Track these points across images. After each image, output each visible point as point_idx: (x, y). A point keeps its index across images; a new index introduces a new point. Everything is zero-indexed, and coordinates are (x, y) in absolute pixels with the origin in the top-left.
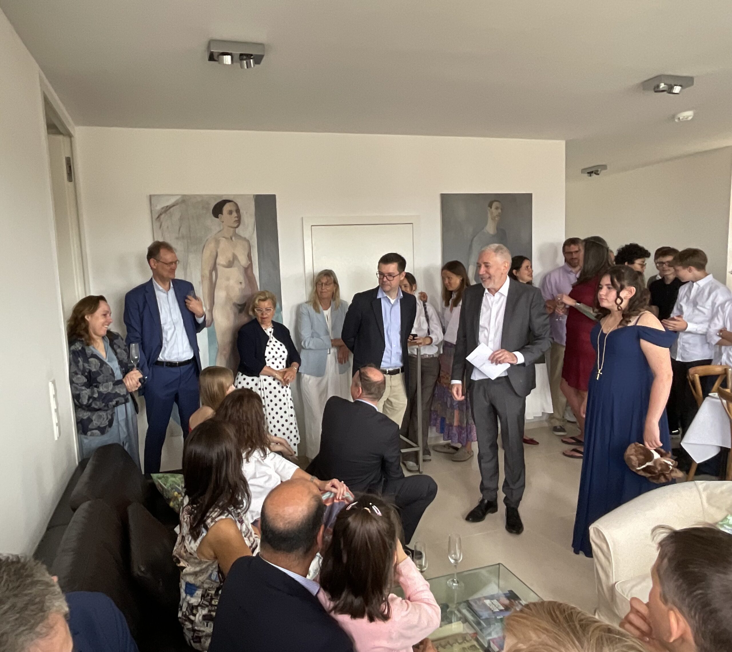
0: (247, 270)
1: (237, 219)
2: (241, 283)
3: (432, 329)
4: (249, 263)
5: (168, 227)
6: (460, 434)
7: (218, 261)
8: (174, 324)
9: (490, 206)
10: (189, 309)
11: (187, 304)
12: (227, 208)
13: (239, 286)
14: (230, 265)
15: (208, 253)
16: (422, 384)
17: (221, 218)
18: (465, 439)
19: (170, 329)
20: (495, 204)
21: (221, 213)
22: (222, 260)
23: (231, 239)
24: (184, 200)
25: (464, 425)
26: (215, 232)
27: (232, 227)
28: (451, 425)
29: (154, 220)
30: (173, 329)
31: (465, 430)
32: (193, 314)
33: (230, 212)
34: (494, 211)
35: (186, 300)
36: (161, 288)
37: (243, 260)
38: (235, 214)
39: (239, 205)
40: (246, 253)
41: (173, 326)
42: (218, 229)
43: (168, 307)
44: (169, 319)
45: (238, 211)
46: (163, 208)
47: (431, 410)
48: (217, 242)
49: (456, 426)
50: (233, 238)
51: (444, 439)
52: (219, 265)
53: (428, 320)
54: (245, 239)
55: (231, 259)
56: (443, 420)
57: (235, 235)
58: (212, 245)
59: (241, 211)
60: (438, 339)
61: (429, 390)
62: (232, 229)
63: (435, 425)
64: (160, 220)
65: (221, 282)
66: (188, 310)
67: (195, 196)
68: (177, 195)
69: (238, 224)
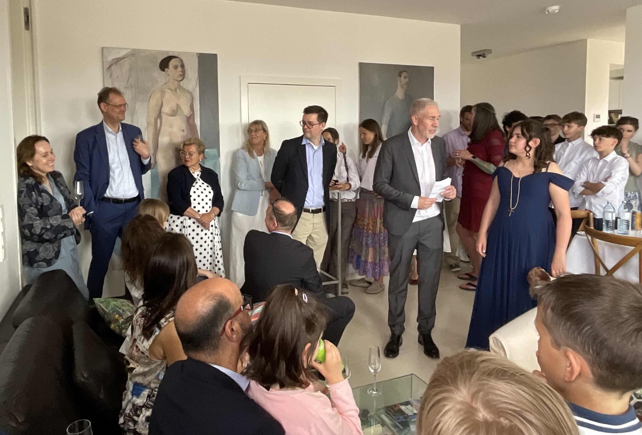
0: (190, 120)
1: (181, 73)
2: (183, 130)
3: (351, 176)
4: (192, 113)
5: (118, 77)
6: (374, 269)
7: (163, 110)
8: (121, 164)
9: (400, 76)
10: (136, 150)
11: (134, 146)
12: (172, 63)
13: (182, 133)
14: (174, 113)
15: (153, 102)
16: (342, 225)
17: (167, 71)
18: (378, 274)
19: (117, 168)
20: (404, 74)
21: (167, 67)
22: (166, 109)
23: (176, 90)
24: (134, 54)
25: (377, 261)
26: (161, 84)
27: (177, 80)
28: (366, 261)
29: (105, 69)
30: (120, 169)
31: (378, 265)
32: (139, 156)
33: (176, 67)
34: (403, 80)
35: (134, 143)
36: (111, 130)
37: (186, 111)
38: (180, 69)
39: (184, 61)
40: (189, 105)
41: (120, 166)
42: (164, 81)
43: (116, 148)
44: (117, 159)
45: (183, 66)
46: (113, 60)
47: (349, 249)
48: (163, 93)
49: (370, 262)
50: (178, 91)
51: (360, 275)
52: (164, 113)
53: (347, 169)
54: (188, 92)
55: (175, 109)
56: (359, 257)
57: (180, 87)
58: (158, 95)
59: (186, 67)
60: (356, 185)
61: (347, 231)
62: (176, 83)
63: (351, 262)
64: (111, 69)
65: (165, 129)
66: (135, 152)
67: (144, 51)
68: (128, 49)
69: (182, 78)
